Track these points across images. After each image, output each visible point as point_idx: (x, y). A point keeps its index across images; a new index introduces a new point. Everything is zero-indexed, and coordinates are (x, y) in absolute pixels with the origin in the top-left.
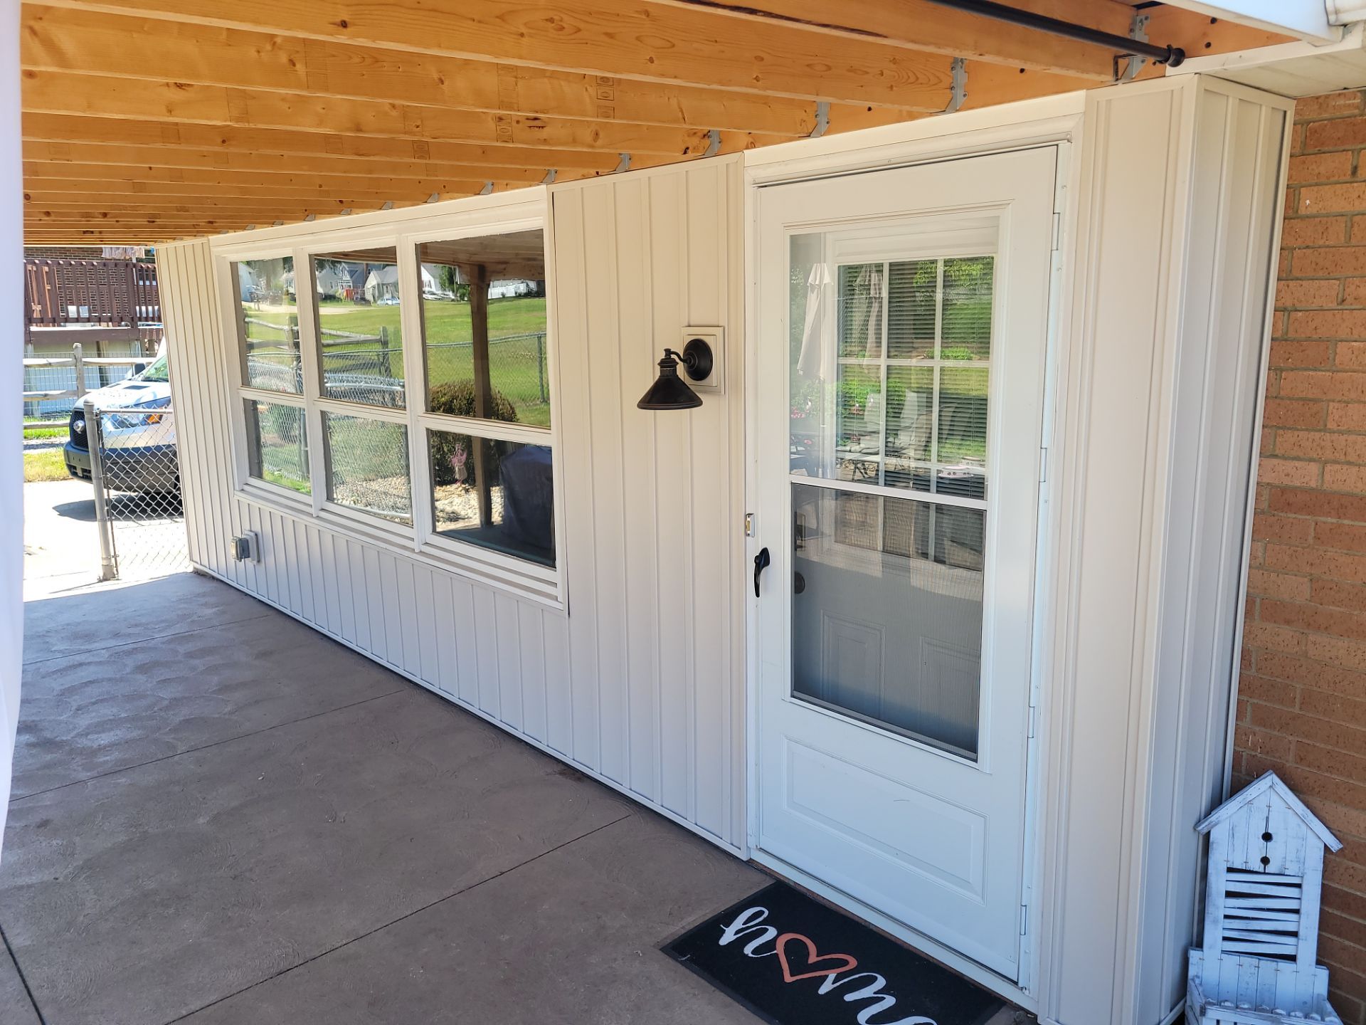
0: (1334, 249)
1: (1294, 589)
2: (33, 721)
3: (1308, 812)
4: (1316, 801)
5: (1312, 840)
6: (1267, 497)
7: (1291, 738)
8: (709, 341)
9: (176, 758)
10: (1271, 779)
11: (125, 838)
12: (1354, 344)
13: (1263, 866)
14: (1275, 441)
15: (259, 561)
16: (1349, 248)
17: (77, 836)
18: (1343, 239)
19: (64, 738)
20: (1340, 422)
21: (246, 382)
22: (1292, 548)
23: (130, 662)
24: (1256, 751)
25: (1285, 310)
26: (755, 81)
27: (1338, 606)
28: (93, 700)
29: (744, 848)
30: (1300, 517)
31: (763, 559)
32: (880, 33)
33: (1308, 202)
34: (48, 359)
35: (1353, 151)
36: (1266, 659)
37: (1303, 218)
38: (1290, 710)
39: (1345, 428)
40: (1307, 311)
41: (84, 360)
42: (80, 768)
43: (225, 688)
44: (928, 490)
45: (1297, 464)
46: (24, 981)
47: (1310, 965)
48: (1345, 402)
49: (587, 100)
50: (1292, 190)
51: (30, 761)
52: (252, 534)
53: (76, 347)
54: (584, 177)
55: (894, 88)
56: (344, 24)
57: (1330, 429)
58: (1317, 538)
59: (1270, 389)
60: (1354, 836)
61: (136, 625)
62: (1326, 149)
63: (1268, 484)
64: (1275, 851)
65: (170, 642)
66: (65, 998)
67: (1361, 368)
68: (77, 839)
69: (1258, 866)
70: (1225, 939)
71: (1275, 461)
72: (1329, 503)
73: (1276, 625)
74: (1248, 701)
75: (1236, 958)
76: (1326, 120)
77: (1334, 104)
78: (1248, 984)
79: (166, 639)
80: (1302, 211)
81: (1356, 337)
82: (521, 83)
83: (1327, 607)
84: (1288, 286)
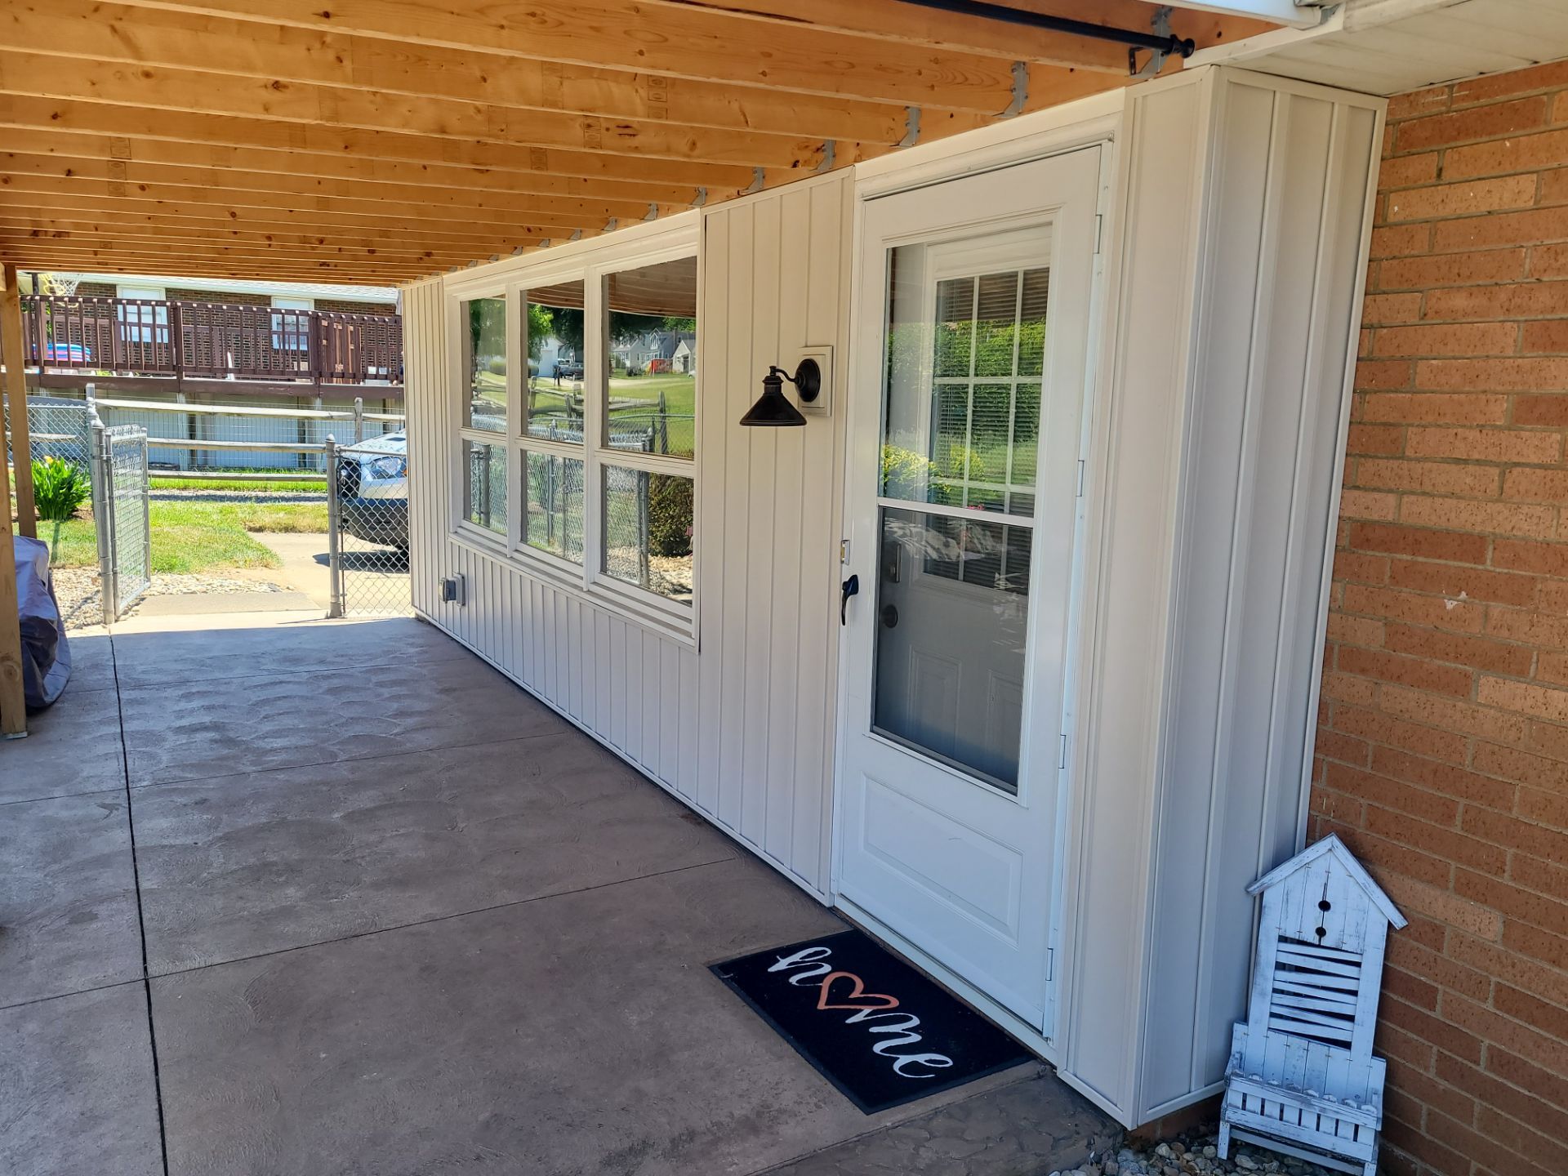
0: (1418, 258)
1: (1369, 635)
2: (223, 723)
3: (1371, 881)
4: (1383, 872)
5: (1374, 914)
6: (1348, 533)
7: (1362, 801)
8: (819, 360)
9: (335, 765)
10: (1332, 841)
11: (265, 821)
12: (1433, 362)
13: (1317, 937)
14: (1357, 471)
15: (464, 605)
16: (1431, 258)
17: (226, 814)
18: (1427, 247)
19: (244, 739)
20: (1418, 448)
21: (467, 423)
22: (1369, 589)
23: (325, 685)
24: (1330, 816)
25: (1371, 327)
26: (761, 76)
27: (1410, 653)
28: (281, 712)
29: (827, 894)
30: (1377, 554)
31: (851, 587)
32: (802, 18)
33: (1396, 208)
34: (331, 412)
35: (1438, 151)
36: (1341, 713)
37: (1391, 226)
38: (1362, 769)
39: (1421, 455)
40: (1391, 327)
41: (363, 415)
42: (248, 763)
43: (400, 714)
44: (1002, 511)
45: (1377, 495)
46: (140, 913)
47: (1365, 1054)
48: (1423, 426)
49: (638, 101)
50: (1382, 196)
51: (209, 753)
52: (459, 577)
53: (358, 401)
54: (729, 198)
55: (936, 88)
56: (327, 15)
57: (1408, 456)
58: (1392, 577)
59: (1355, 413)
60: (1419, 913)
61: (342, 656)
62: (1414, 150)
63: (1349, 518)
64: (1333, 922)
65: (367, 672)
66: (169, 930)
67: (1438, 388)
68: (225, 817)
69: (1313, 938)
70: (1273, 1015)
71: (1356, 493)
72: (1404, 538)
73: (1353, 675)
74: (1324, 760)
75: (1283, 1037)
76: (1415, 119)
77: (1423, 101)
78: (1295, 1068)
79: (364, 669)
80: (1391, 219)
81: (1434, 354)
82: (566, 83)
83: (1399, 654)
84: (1375, 301)
